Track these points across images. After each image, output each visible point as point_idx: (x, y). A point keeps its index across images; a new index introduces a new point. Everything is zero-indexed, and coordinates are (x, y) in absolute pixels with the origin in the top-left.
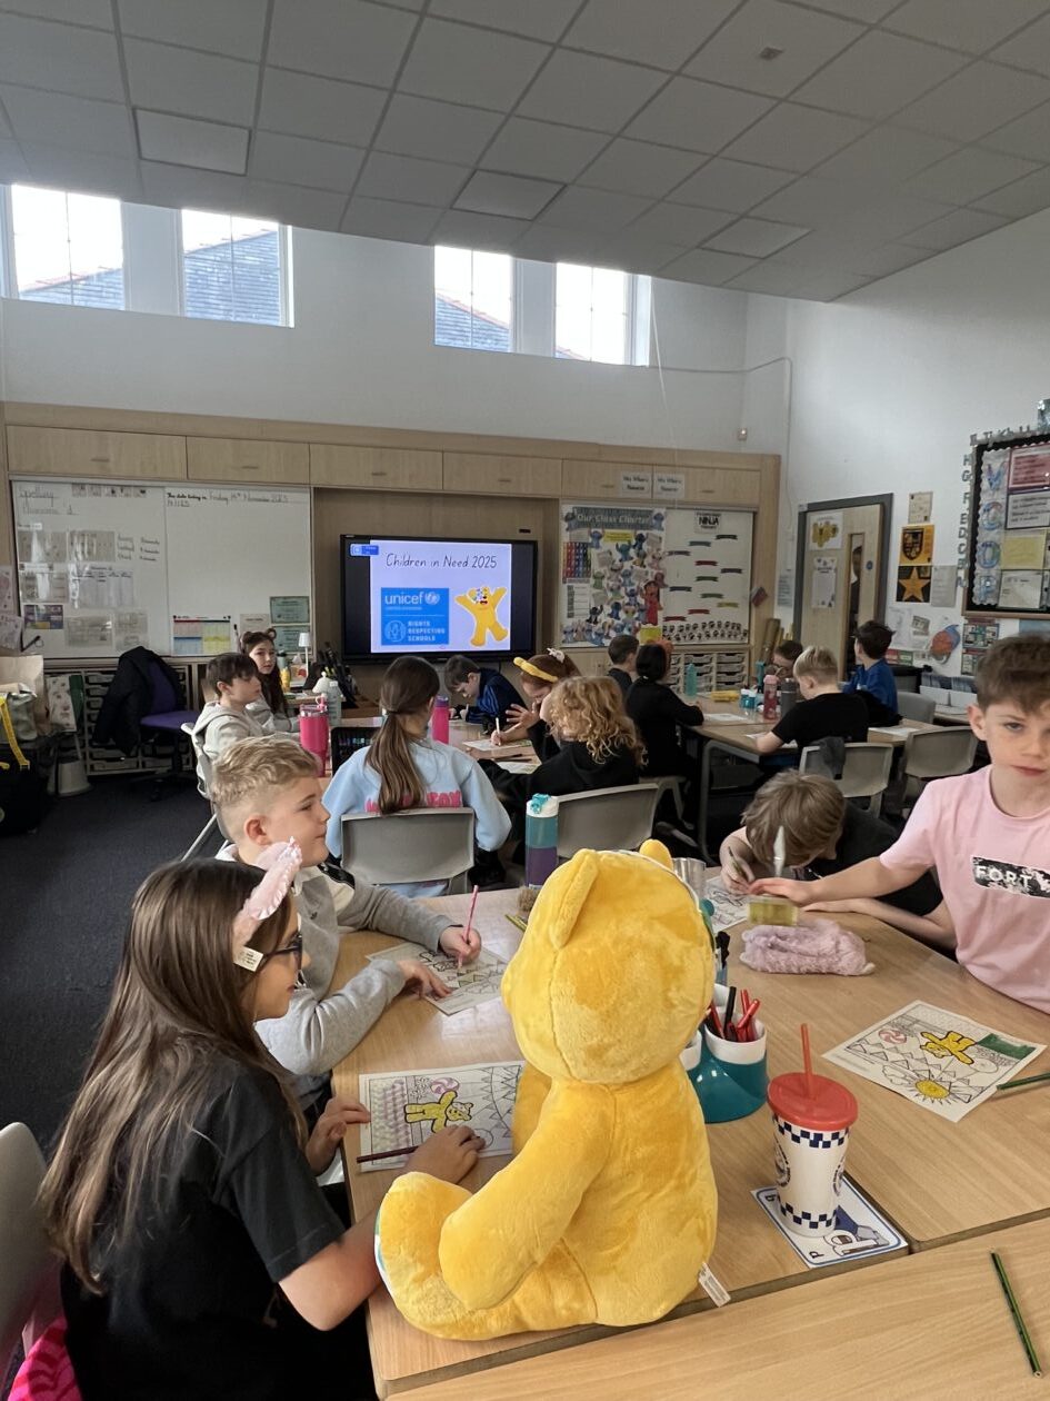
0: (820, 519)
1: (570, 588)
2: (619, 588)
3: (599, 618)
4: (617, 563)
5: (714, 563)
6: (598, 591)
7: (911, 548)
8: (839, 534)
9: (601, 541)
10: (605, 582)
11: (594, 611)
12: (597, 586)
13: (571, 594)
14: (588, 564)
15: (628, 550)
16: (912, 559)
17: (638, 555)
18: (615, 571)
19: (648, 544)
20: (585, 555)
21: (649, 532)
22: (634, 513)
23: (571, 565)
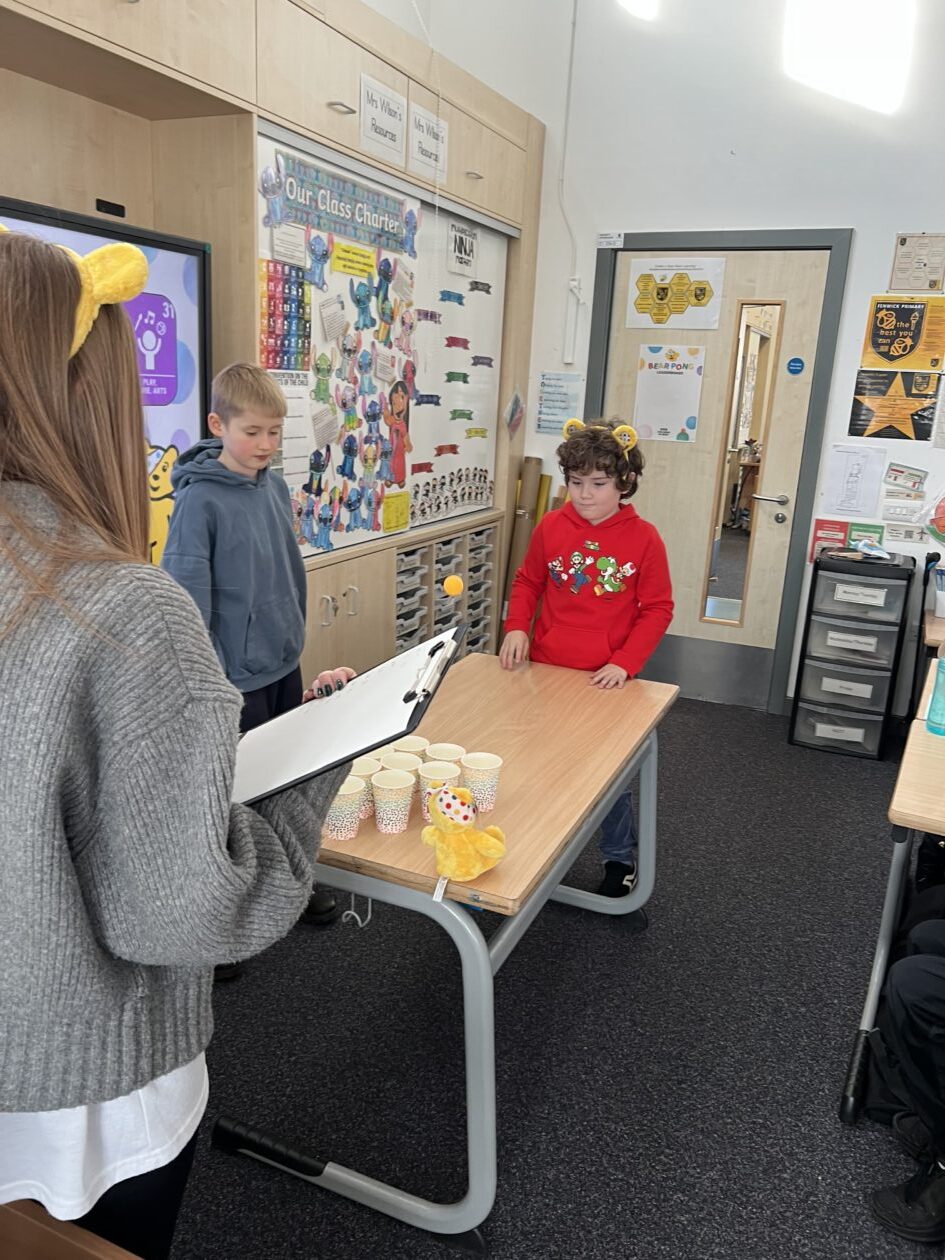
0: (659, 268)
2: (354, 399)
3: (325, 477)
4: (352, 331)
5: (464, 344)
6: (321, 406)
7: (893, 339)
8: (714, 303)
9: (327, 266)
10: (333, 381)
11: (318, 464)
12: (320, 394)
14: (305, 330)
15: (368, 298)
16: (892, 358)
17: (383, 314)
18: (349, 352)
19: (394, 289)
20: (301, 303)
21: (396, 256)
22: (377, 202)
23: (274, 332)
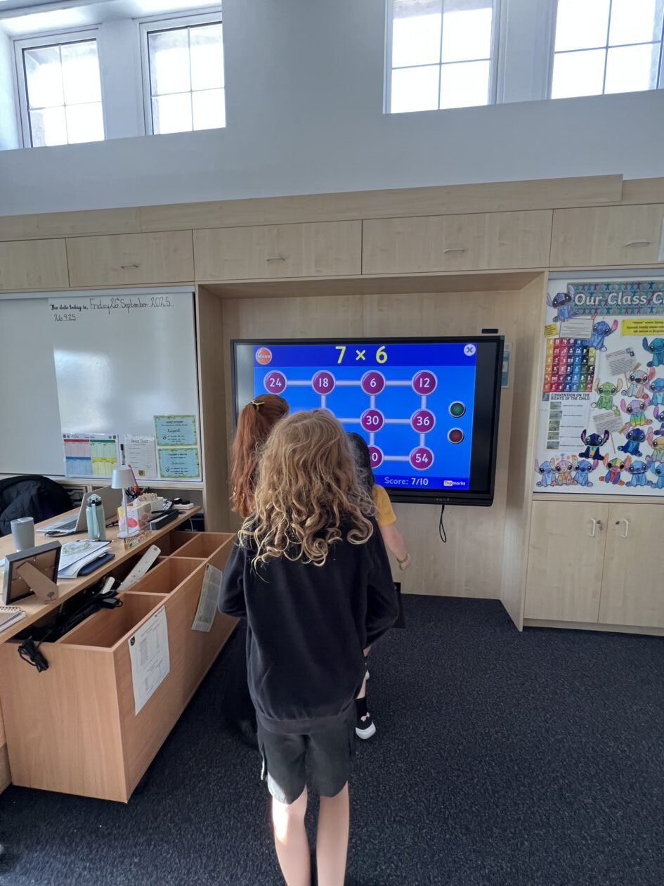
1: (553, 406)
2: (643, 407)
6: (603, 411)
10: (617, 399)
13: (556, 415)
14: (589, 372)
20: (585, 357)
23: (558, 373)
